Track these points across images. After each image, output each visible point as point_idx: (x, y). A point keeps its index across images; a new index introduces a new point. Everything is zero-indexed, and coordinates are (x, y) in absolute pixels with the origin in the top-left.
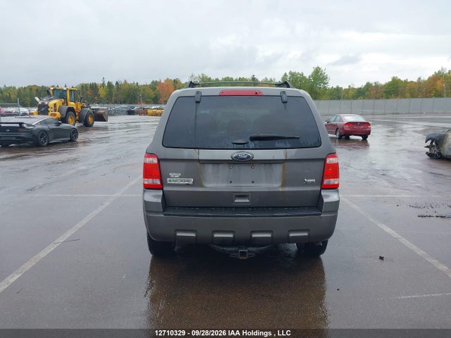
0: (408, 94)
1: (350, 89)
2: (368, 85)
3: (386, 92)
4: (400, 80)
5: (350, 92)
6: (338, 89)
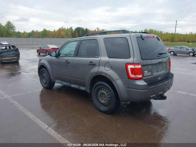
0: (51, 36)
1: (25, 33)
2: (33, 31)
3: (42, 35)
4: (47, 30)
5: (25, 34)
6: (19, 33)
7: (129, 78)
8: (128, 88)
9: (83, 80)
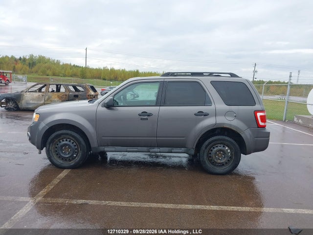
7: (259, 126)
8: (256, 137)
9: (183, 137)
